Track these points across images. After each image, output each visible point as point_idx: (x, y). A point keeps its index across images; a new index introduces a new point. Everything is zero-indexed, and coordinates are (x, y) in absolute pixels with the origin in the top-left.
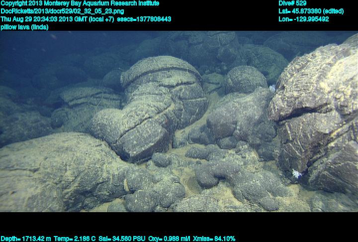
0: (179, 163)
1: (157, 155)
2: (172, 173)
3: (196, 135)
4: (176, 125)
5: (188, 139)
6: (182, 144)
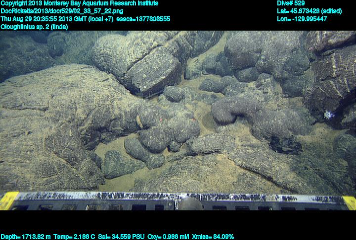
0: (192, 96)
1: (169, 89)
3: (211, 65)
4: (189, 53)
5: (201, 69)
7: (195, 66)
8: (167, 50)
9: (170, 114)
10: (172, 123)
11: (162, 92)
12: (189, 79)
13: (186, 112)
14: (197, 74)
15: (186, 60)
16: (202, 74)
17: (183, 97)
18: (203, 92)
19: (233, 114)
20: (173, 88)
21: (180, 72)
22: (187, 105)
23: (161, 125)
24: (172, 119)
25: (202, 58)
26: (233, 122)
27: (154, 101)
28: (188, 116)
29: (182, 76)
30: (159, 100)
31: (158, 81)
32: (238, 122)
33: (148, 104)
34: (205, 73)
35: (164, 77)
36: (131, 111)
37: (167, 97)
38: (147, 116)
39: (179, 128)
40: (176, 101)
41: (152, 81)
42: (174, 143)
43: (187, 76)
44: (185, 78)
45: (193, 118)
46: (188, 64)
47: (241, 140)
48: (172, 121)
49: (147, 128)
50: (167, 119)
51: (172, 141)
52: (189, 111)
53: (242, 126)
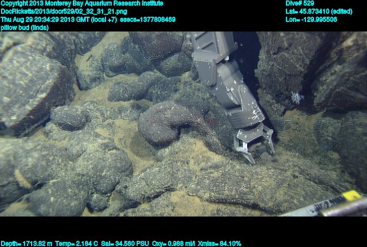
2: (97, 135)
6: (96, 80)
7: (90, 66)
9: (74, 152)
10: (82, 165)
11: (49, 120)
12: (87, 88)
13: (100, 141)
14: (99, 78)
15: (73, 59)
16: (105, 77)
17: (88, 119)
18: (116, 105)
19: (173, 127)
20: (66, 108)
21: (69, 81)
22: (98, 130)
23: (64, 174)
26: (178, 138)
27: (39, 137)
28: (106, 147)
29: (75, 87)
30: (47, 134)
32: (184, 137)
33: (30, 145)
34: (111, 73)
35: (44, 95)
37: (60, 125)
38: (35, 166)
39: (97, 170)
40: (79, 129)
42: (95, 196)
43: (83, 85)
44: (81, 89)
45: (115, 148)
46: (77, 65)
47: (197, 162)
49: (40, 186)
50: (73, 160)
51: (92, 193)
52: (105, 138)
53: (192, 140)
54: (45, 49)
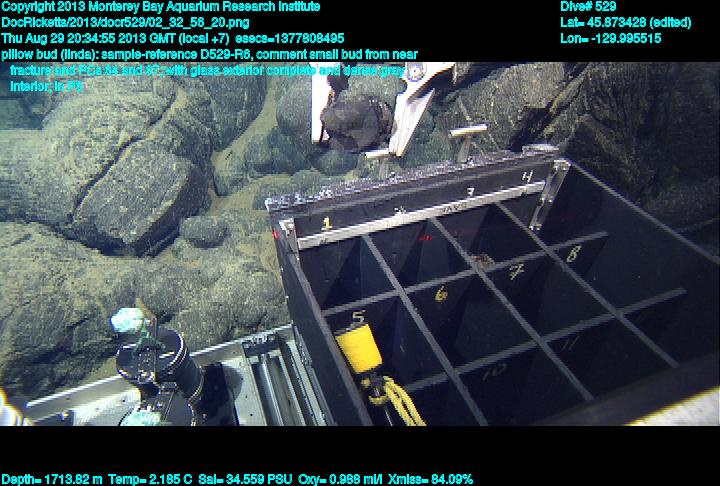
4: (208, 141)
8: (156, 145)
24: (217, 284)
25: (239, 146)
31: (158, 212)
36: (115, 293)
41: (146, 216)
48: (217, 287)
54: (172, 145)
